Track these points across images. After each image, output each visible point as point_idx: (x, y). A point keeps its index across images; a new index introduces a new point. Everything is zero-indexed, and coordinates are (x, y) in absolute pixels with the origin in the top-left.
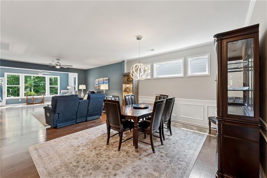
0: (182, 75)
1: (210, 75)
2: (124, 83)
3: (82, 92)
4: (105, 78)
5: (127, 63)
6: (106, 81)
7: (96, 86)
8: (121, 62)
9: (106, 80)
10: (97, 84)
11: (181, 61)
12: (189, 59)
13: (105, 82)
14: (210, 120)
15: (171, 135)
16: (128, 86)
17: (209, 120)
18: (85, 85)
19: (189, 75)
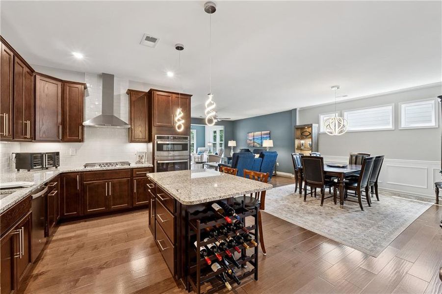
0: (390, 127)
1: (437, 127)
2: (297, 138)
3: (232, 150)
4: (263, 132)
5: (300, 111)
6: (265, 136)
7: (249, 142)
8: (291, 111)
9: (266, 134)
10: (250, 140)
11: (390, 108)
12: (403, 106)
13: (263, 137)
14: (438, 186)
15: (378, 200)
16: (302, 142)
17: (436, 186)
18: (235, 142)
19: (402, 126)
